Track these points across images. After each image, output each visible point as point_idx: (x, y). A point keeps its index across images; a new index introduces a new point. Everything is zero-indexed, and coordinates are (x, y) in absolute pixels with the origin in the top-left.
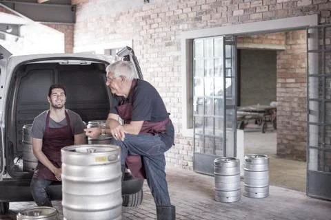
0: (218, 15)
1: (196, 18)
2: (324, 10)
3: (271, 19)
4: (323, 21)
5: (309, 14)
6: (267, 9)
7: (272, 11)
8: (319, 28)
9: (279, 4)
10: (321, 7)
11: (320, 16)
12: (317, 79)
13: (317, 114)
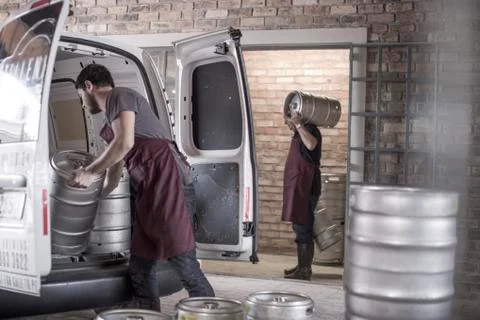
0: (174, 15)
1: (126, 16)
2: (376, 23)
3: (281, 28)
4: (375, 38)
5: (350, 27)
6: (274, 13)
7: (285, 18)
8: (368, 48)
9: (298, 7)
10: (373, 19)
11: (370, 31)
12: (364, 119)
13: (362, 170)
